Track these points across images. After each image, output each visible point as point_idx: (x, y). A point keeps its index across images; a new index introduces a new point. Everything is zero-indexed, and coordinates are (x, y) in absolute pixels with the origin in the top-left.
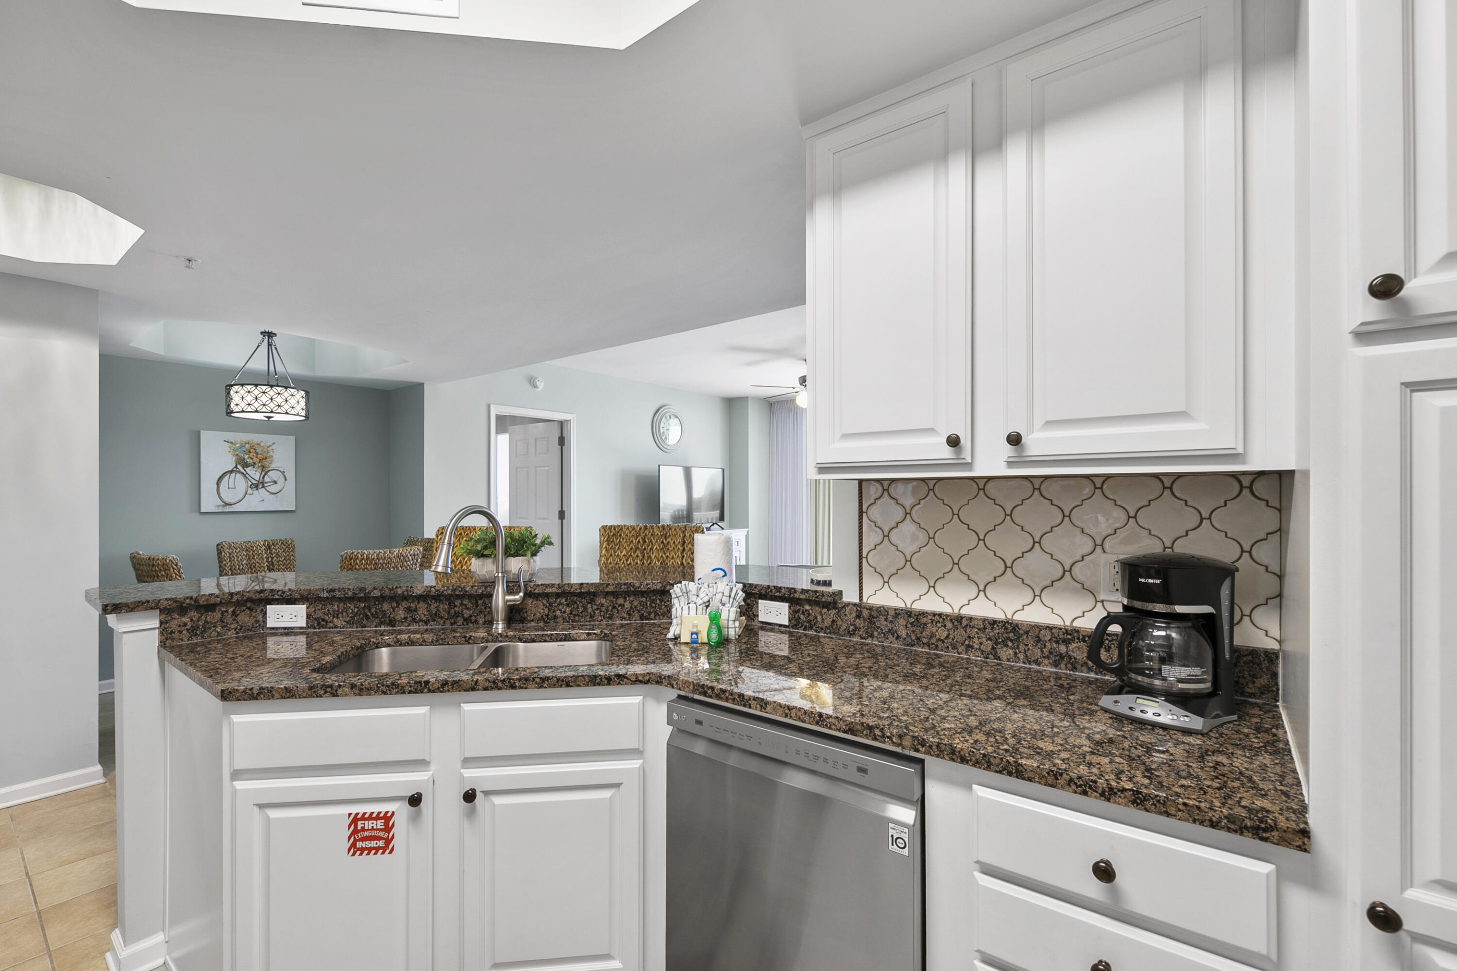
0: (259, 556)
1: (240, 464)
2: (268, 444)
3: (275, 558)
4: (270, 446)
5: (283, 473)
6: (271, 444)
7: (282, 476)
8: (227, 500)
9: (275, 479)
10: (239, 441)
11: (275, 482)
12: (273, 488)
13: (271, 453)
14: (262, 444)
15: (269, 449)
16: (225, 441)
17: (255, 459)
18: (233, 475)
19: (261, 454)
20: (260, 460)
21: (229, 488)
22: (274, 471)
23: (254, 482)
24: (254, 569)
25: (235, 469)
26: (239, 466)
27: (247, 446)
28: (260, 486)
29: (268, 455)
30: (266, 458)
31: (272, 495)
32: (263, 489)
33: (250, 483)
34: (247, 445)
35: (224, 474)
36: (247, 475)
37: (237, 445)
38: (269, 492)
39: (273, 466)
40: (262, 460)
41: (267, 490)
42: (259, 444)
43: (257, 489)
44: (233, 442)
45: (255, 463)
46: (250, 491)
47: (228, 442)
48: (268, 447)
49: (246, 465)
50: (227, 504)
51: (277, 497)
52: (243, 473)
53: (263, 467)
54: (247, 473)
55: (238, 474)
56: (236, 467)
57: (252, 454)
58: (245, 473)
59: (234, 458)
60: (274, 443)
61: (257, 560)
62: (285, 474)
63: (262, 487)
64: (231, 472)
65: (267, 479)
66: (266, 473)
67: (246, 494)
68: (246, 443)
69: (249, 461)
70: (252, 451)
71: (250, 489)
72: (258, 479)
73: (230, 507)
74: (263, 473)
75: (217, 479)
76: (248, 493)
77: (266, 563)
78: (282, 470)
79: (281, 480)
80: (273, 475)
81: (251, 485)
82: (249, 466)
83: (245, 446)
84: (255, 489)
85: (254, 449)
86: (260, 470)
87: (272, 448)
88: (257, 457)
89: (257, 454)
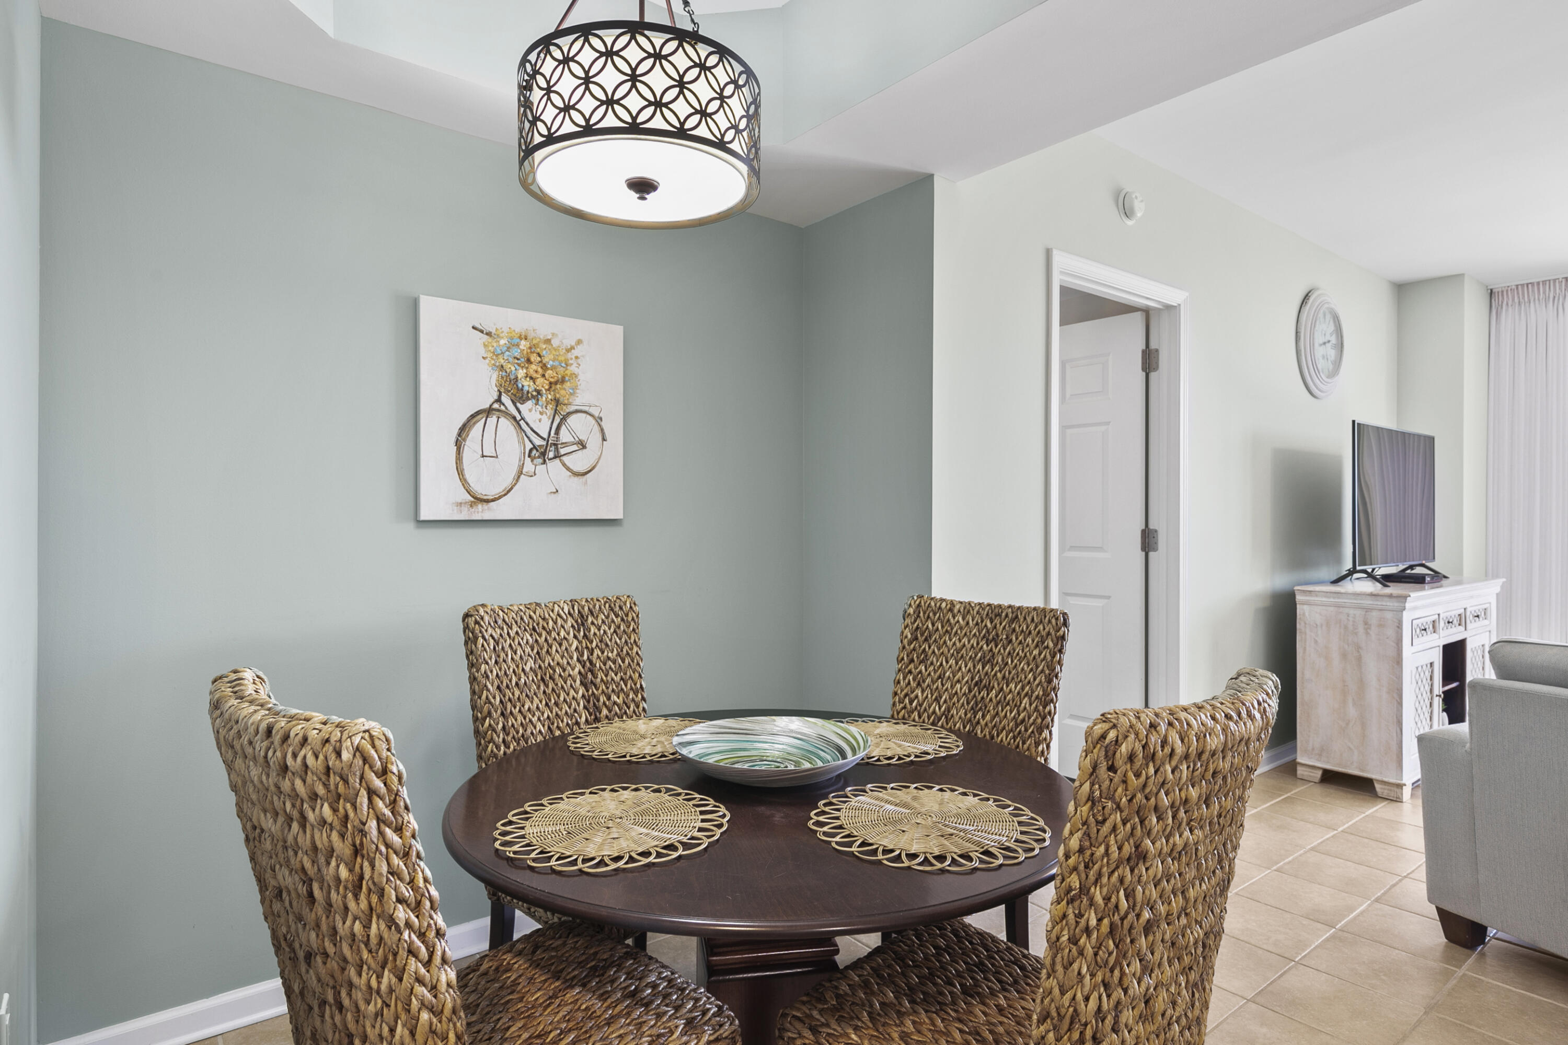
0: (560, 645)
1: (507, 391)
2: (570, 342)
3: (597, 652)
4: (572, 348)
5: (599, 420)
6: (573, 344)
7: (596, 428)
8: (481, 489)
9: (583, 437)
10: (506, 330)
11: (582, 445)
12: (578, 461)
13: (573, 369)
14: (555, 342)
15: (569, 355)
16: (474, 328)
17: (540, 381)
18: (492, 420)
19: (553, 368)
20: (551, 383)
21: (483, 456)
22: (579, 415)
23: (538, 442)
24: (551, 685)
25: (496, 406)
26: (505, 399)
27: (524, 345)
28: (551, 455)
29: (568, 372)
30: (563, 381)
31: (576, 479)
32: (557, 461)
33: (529, 446)
34: (523, 342)
35: (473, 416)
36: (522, 423)
37: (502, 342)
38: (568, 469)
39: (579, 401)
40: (556, 383)
41: (564, 465)
42: (548, 341)
43: (544, 462)
44: (493, 331)
45: (539, 392)
46: (529, 466)
47: (482, 332)
48: (569, 350)
49: (520, 397)
50: (478, 499)
51: (586, 483)
52: (514, 418)
53: (557, 402)
54: (523, 419)
55: (502, 420)
56: (499, 400)
57: (533, 367)
58: (518, 418)
59: (495, 376)
60: (579, 342)
61: (558, 657)
62: (603, 424)
63: (555, 457)
64: (489, 412)
65: (565, 436)
66: (564, 419)
67: (520, 473)
68: (520, 338)
69: (527, 385)
70: (534, 358)
71: (528, 460)
72: (545, 436)
73: (485, 506)
74: (557, 420)
75: (456, 431)
76: (525, 470)
77: (579, 667)
78: (596, 415)
79: (594, 441)
80: (578, 425)
81: (531, 451)
82: (528, 399)
83: (518, 345)
84: (540, 460)
85: (539, 356)
86: (550, 412)
87: (575, 353)
88: (543, 376)
89: (544, 367)
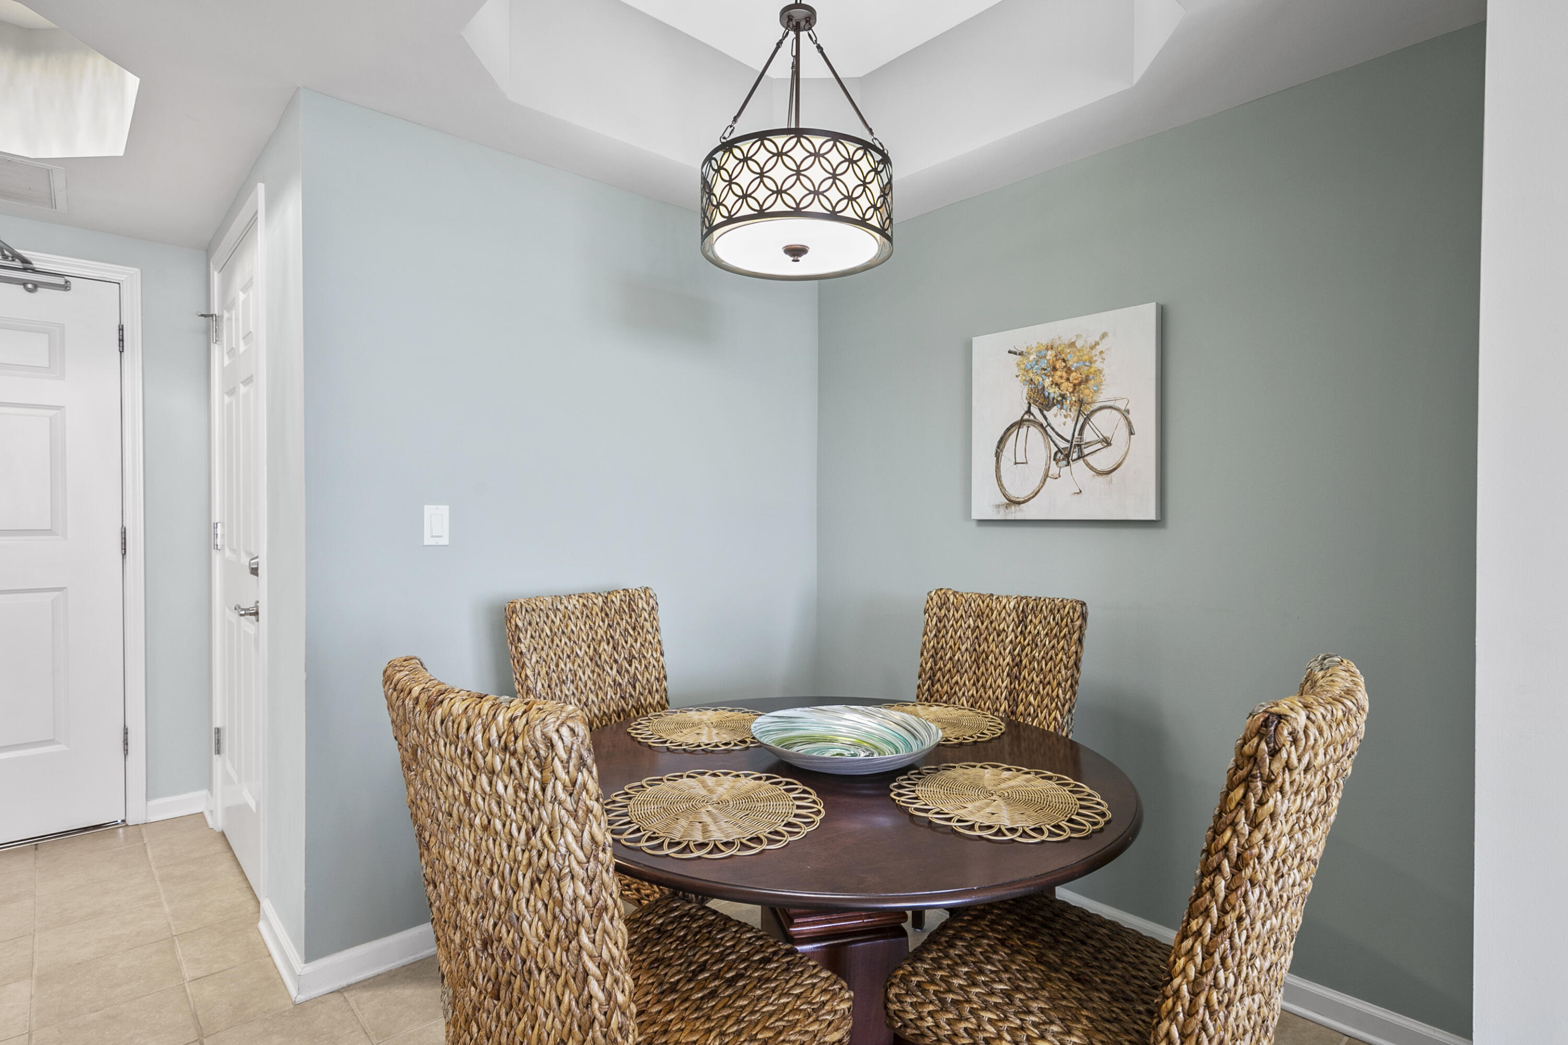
1: (1035, 402)
2: (1091, 341)
4: (1097, 344)
5: (1125, 413)
6: (1097, 339)
7: (1123, 422)
8: (1014, 493)
9: (1107, 434)
10: (1035, 345)
11: (1107, 442)
12: (1102, 460)
13: (1098, 365)
14: (1079, 344)
15: (1094, 352)
16: (1010, 352)
17: (1065, 385)
18: (1023, 430)
19: (1077, 369)
20: (1075, 385)
21: (1016, 463)
22: (1104, 411)
23: (1063, 445)
25: (1026, 417)
26: (1035, 410)
27: (1050, 354)
28: (1075, 456)
29: (1092, 370)
30: (1087, 380)
31: (1100, 479)
32: (1081, 461)
33: (1054, 449)
34: (1050, 352)
35: (1008, 429)
36: (1048, 429)
37: (1032, 357)
38: (1092, 468)
39: (1103, 398)
40: (1080, 384)
41: (1088, 465)
42: (1072, 344)
43: (1068, 464)
44: (1024, 350)
45: (1063, 397)
46: (1054, 469)
47: (1015, 353)
48: (1092, 348)
49: (1046, 404)
50: (1013, 502)
51: (1111, 482)
52: (1041, 425)
53: (1081, 402)
54: (1049, 425)
55: (1032, 428)
56: (1029, 412)
57: (1059, 373)
58: (1045, 424)
59: (1025, 390)
60: (1104, 335)
62: (1130, 417)
63: (1079, 458)
64: (1020, 424)
65: (1089, 435)
66: (1088, 418)
67: (1046, 476)
68: (1047, 349)
69: (1053, 392)
70: (1060, 364)
71: (1053, 463)
72: (1069, 438)
73: (1018, 507)
74: (1081, 420)
75: (996, 444)
76: (1050, 473)
78: (1123, 408)
79: (1120, 438)
80: (1103, 422)
81: (1056, 454)
82: (1054, 405)
83: (1045, 357)
84: (1065, 462)
85: (1064, 361)
86: (1074, 414)
87: (1100, 348)
88: (1068, 379)
89: (1069, 370)
